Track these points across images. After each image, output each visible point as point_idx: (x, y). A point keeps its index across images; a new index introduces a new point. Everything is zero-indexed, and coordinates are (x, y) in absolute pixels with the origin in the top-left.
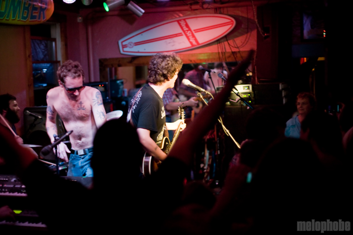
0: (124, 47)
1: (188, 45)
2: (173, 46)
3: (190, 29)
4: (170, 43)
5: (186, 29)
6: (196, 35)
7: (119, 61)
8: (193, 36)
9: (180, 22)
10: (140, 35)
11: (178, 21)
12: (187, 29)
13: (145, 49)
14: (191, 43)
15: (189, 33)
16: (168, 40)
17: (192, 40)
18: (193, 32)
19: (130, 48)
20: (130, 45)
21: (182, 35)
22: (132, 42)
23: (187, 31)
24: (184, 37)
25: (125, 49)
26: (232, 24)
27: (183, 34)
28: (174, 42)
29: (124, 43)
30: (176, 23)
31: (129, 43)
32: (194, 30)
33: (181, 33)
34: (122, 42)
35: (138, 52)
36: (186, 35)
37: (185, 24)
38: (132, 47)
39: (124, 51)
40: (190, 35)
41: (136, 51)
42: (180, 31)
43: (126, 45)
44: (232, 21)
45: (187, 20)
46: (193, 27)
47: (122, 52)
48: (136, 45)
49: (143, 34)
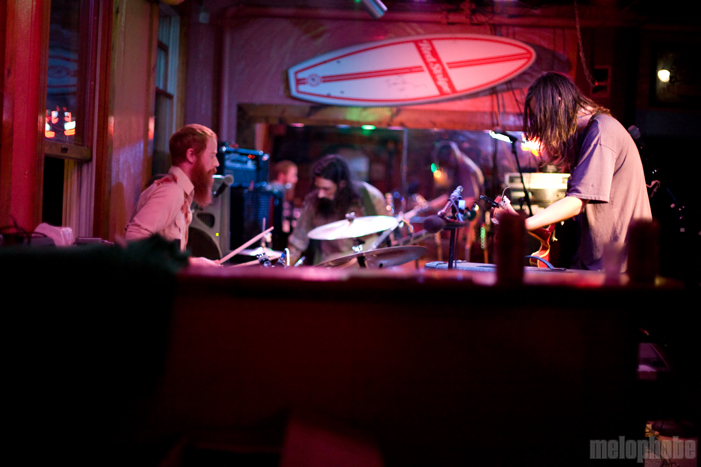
0: (299, 82)
1: (434, 92)
2: (402, 90)
3: (439, 61)
4: (395, 84)
5: (429, 58)
6: (452, 73)
7: (284, 111)
8: (445, 74)
9: (421, 45)
10: (334, 62)
11: (416, 43)
12: (434, 60)
13: (342, 92)
14: (439, 88)
15: (436, 69)
16: (393, 79)
17: (442, 82)
18: (446, 67)
19: (312, 85)
20: (313, 80)
21: (423, 71)
22: (316, 76)
23: (434, 63)
24: (426, 75)
25: (302, 88)
26: (529, 59)
27: (425, 68)
28: (404, 82)
29: (300, 76)
30: (412, 46)
31: (311, 76)
32: (448, 64)
33: (421, 67)
34: (296, 73)
35: (329, 96)
36: (431, 72)
37: (430, 49)
38: (317, 85)
39: (298, 91)
40: (440, 71)
41: (325, 93)
42: (419, 62)
43: (304, 79)
44: (529, 52)
45: (435, 43)
46: (445, 57)
47: (294, 92)
48: (324, 81)
49: (342, 60)
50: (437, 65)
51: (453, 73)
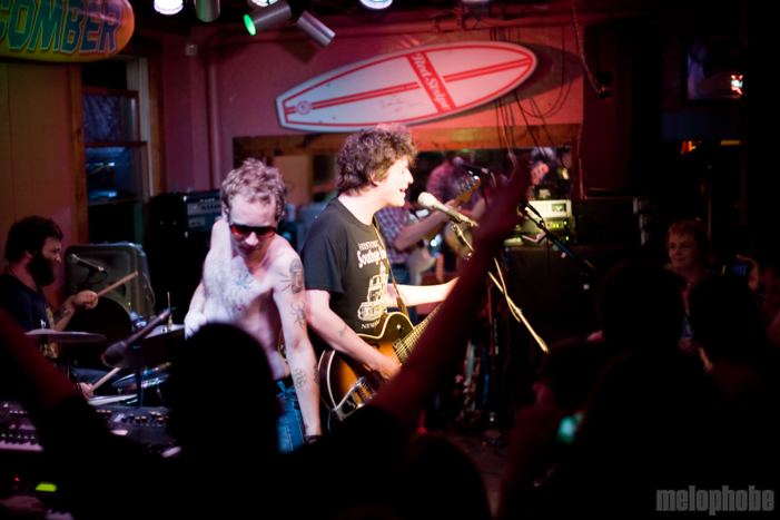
0: (288, 111)
1: (432, 109)
2: (397, 110)
3: (435, 75)
4: (390, 104)
5: (426, 73)
7: (278, 143)
8: (443, 89)
9: (414, 58)
10: (325, 85)
11: (409, 56)
12: (429, 74)
13: (334, 118)
14: (437, 105)
15: (433, 84)
16: (387, 99)
17: (440, 98)
18: (443, 80)
19: (302, 113)
20: (303, 107)
21: (418, 87)
22: (306, 102)
23: (430, 78)
24: (422, 91)
25: (291, 117)
26: (530, 65)
27: (420, 84)
28: (399, 102)
29: (289, 104)
30: (405, 61)
31: (299, 104)
32: (445, 77)
33: (416, 83)
34: (284, 102)
35: (320, 124)
36: (427, 88)
37: (424, 62)
38: (307, 113)
39: (287, 121)
40: (436, 86)
41: (316, 121)
42: (414, 78)
43: (293, 108)
44: (529, 57)
45: (429, 55)
46: (442, 71)
47: (283, 123)
48: (314, 108)
49: (331, 83)
50: (433, 80)
51: (450, 87)
